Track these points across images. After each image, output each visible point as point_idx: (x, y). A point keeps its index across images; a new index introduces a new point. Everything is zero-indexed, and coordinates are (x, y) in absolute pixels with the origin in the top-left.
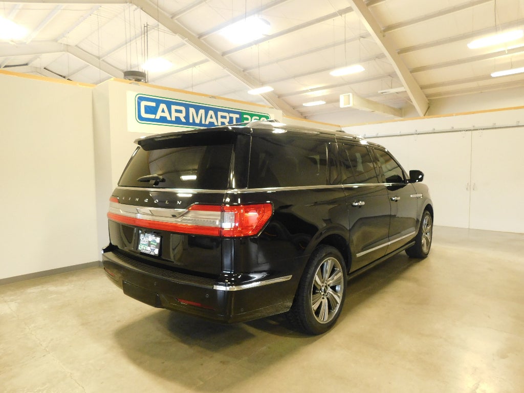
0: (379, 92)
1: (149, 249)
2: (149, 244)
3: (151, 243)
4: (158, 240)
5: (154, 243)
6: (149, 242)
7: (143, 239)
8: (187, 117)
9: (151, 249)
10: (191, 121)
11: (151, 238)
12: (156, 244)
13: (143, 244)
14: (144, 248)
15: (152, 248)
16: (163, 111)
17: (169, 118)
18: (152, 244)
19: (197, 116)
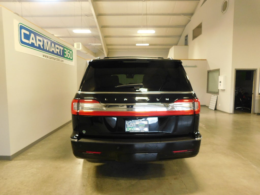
0: (89, 44)
3: (139, 125)
5: (142, 125)
7: (129, 124)
8: (43, 45)
10: (45, 49)
12: (144, 125)
15: (141, 128)
16: (33, 39)
17: (35, 45)
19: (48, 46)
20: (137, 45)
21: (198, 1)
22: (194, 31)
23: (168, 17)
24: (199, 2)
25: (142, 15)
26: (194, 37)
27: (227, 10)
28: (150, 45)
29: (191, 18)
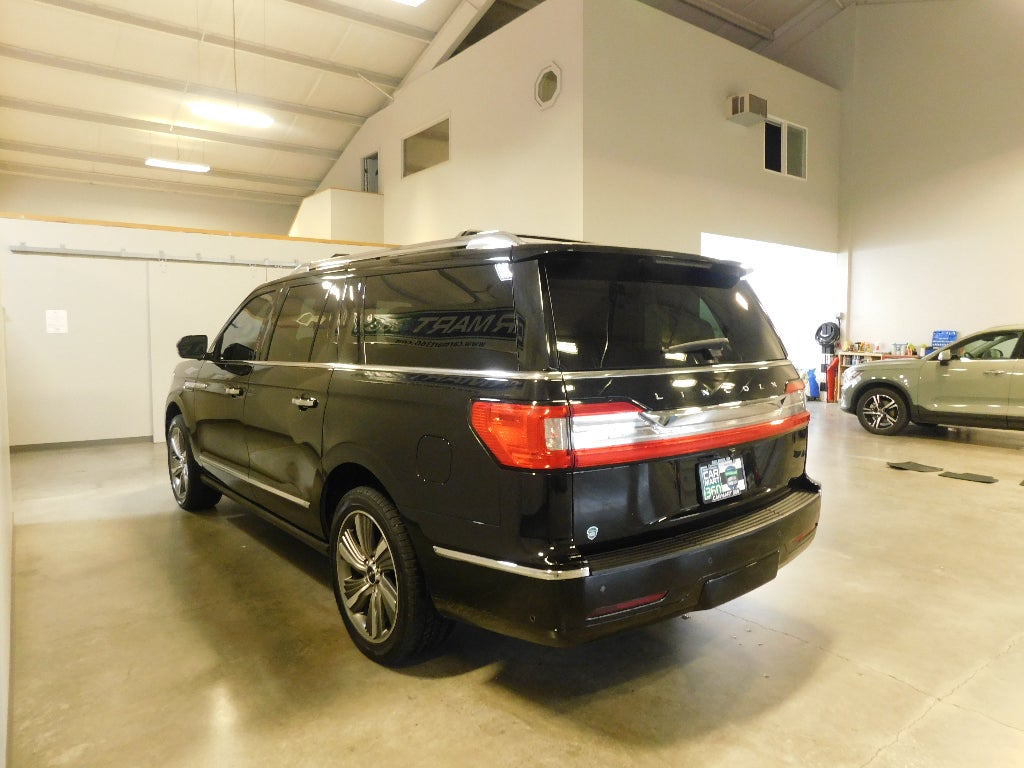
1: (725, 488)
2: (724, 479)
3: (727, 474)
4: (738, 463)
5: (731, 473)
6: (722, 475)
7: (707, 475)
9: (730, 486)
11: (723, 465)
12: (736, 472)
13: (710, 486)
14: (716, 491)
15: (731, 483)
18: (729, 476)
20: (151, 162)
21: (428, 42)
22: (409, 145)
23: (309, 71)
24: (428, 45)
25: (200, 39)
26: (409, 169)
27: (556, 101)
28: (214, 172)
29: (395, 94)
